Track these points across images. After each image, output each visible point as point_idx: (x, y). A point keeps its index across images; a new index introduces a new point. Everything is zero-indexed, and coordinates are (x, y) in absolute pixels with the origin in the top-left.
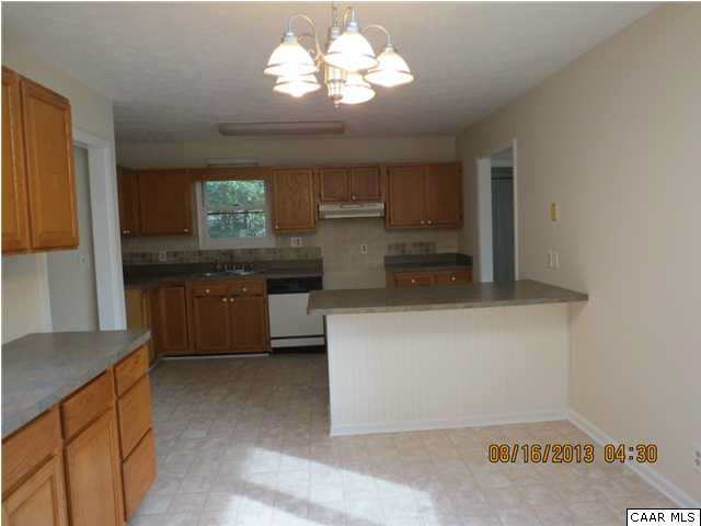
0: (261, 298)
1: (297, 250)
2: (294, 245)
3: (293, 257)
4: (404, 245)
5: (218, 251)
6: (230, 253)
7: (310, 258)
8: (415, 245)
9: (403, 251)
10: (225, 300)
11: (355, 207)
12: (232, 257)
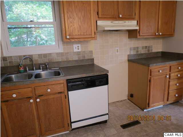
0: (63, 96)
1: (78, 53)
2: (76, 50)
3: (76, 58)
4: (138, 48)
5: (20, 57)
6: (30, 58)
7: (86, 58)
8: (143, 48)
9: (137, 51)
10: (31, 101)
11: (121, 23)
12: (31, 60)
